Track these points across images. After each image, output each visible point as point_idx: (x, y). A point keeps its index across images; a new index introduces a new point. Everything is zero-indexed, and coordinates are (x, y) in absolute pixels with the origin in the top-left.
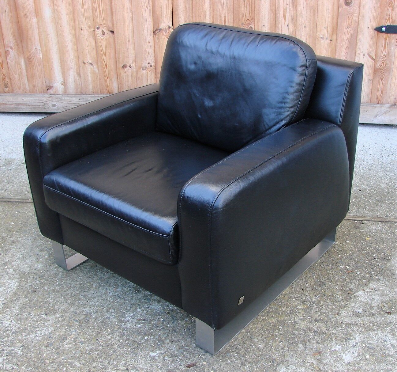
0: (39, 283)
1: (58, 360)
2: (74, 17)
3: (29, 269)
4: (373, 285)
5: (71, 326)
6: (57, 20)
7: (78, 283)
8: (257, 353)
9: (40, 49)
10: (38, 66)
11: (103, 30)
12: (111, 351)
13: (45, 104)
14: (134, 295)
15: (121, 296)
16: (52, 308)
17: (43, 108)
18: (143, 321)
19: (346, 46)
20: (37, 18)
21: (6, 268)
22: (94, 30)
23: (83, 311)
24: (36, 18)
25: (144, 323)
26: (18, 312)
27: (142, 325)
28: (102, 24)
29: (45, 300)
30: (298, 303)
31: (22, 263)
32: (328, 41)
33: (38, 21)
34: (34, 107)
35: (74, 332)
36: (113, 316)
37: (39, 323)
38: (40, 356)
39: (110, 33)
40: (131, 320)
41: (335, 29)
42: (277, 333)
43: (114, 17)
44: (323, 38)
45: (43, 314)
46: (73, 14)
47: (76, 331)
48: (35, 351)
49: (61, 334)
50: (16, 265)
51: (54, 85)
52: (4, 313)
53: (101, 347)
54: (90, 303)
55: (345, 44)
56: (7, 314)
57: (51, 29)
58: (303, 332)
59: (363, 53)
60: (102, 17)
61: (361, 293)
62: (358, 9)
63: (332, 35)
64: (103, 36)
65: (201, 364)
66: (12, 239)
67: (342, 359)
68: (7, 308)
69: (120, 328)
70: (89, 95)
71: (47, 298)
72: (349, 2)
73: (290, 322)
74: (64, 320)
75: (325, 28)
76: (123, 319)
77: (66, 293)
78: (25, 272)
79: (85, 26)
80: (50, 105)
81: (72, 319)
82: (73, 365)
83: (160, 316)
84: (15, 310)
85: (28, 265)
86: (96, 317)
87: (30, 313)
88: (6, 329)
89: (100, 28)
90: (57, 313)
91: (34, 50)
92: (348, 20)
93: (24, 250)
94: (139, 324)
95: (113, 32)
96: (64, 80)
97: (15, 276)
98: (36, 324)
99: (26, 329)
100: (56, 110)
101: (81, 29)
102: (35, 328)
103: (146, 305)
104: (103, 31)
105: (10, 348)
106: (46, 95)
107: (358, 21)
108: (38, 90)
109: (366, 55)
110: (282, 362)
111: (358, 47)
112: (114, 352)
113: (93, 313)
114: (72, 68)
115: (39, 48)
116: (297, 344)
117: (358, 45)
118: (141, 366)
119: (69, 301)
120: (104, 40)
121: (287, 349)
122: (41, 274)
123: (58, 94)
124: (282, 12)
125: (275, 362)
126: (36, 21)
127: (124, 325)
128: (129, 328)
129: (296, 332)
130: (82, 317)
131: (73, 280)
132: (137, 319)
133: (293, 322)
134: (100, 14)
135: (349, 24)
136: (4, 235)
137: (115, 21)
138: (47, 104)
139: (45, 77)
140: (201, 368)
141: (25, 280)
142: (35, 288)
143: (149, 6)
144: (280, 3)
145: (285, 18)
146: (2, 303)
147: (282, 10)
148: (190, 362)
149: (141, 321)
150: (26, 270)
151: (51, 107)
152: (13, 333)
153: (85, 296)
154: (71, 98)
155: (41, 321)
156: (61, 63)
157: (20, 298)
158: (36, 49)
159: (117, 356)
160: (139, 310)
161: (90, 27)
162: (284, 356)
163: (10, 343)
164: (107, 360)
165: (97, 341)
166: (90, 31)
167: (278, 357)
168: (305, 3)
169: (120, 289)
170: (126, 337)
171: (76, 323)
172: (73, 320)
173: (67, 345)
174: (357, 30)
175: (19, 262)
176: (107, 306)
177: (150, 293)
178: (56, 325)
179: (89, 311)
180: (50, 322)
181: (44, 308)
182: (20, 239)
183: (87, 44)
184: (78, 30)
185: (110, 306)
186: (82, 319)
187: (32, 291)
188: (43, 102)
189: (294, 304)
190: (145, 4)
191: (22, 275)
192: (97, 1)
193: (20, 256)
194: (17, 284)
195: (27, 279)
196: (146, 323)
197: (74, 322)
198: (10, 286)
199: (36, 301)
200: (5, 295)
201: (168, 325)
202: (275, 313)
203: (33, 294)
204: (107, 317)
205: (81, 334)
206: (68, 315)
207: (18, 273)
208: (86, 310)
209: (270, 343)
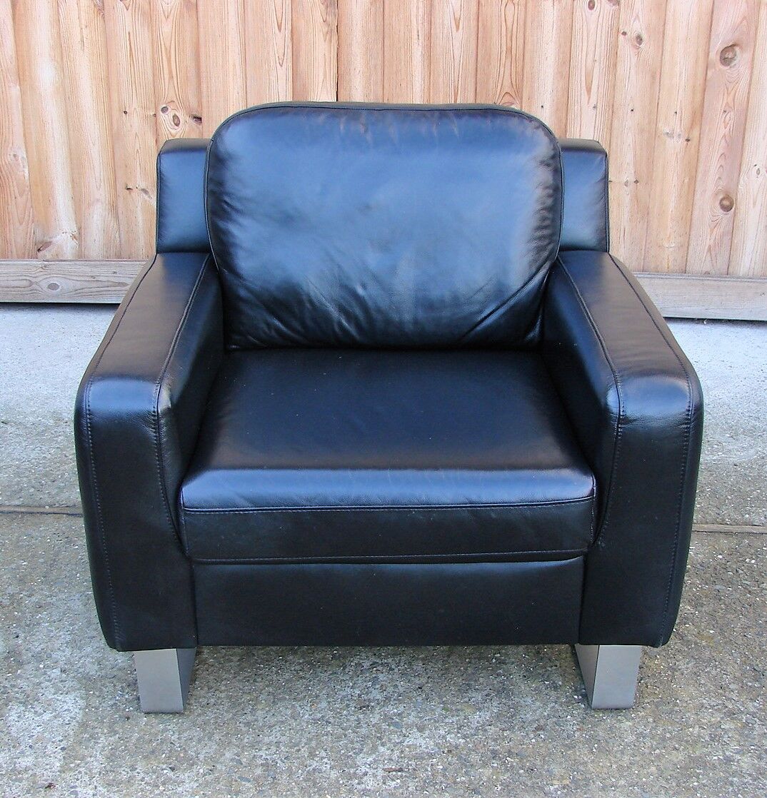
0: (131, 698)
2: (109, 84)
3: (96, 667)
6: (68, 92)
7: (223, 695)
9: (25, 156)
10: (17, 195)
11: (177, 114)
13: (31, 283)
14: (361, 716)
15: (332, 720)
16: (182, 755)
17: (27, 293)
18: (399, 773)
19: (721, 151)
20: (20, 85)
21: (41, 666)
22: (155, 115)
23: (255, 757)
24: (18, 87)
25: (401, 776)
26: (104, 766)
27: (398, 781)
28: (175, 99)
29: (160, 738)
30: (722, 718)
31: (77, 653)
32: (682, 140)
33: (23, 93)
34: (6, 289)
36: (328, 766)
37: (162, 788)
39: (193, 122)
40: (371, 772)
41: (698, 116)
42: (695, 784)
43: (204, 86)
44: (669, 135)
45: (165, 769)
46: (108, 78)
50: (64, 658)
51: (54, 240)
52: (71, 769)
54: (266, 740)
55: (720, 147)
56: (80, 772)
57: (52, 112)
58: (749, 779)
59: (757, 168)
60: (176, 85)
62: (747, 72)
63: (692, 127)
64: (176, 127)
66: (33, 599)
68: (76, 758)
69: (350, 791)
70: (138, 263)
71: (164, 731)
72: (730, 57)
73: (716, 758)
74: (217, 780)
75: (676, 113)
76: (352, 771)
77: (202, 718)
78: (91, 673)
79: (135, 105)
80: (44, 285)
81: (236, 776)
83: (435, 760)
84: (97, 762)
85: (92, 658)
86: (290, 769)
87: (133, 768)
89: (169, 110)
90: (197, 764)
91: (10, 158)
92: (726, 94)
93: (71, 625)
94: (393, 780)
95: (199, 119)
96: (80, 229)
97: (68, 684)
98: (157, 792)
100: (57, 296)
101: (125, 112)
103: (395, 738)
104: (175, 117)
106: (34, 262)
107: (748, 98)
108: (14, 250)
109: (763, 172)
111: (745, 155)
113: (279, 761)
114: (98, 200)
115: (22, 154)
117: (747, 149)
119: (217, 737)
120: (178, 136)
123: (64, 261)
124: (583, 78)
126: (19, 93)
127: (359, 784)
128: (372, 788)
129: (735, 779)
130: (259, 771)
131: (210, 688)
132: (385, 770)
133: (721, 757)
134: (171, 77)
135: (727, 104)
136: (11, 590)
137: (204, 94)
138: (36, 283)
139: (33, 221)
141: (97, 693)
142: (127, 710)
143: (285, 60)
144: (580, 58)
145: (589, 90)
146: (60, 747)
147: (583, 74)
149: (394, 773)
150: (93, 670)
151: (45, 289)
153: (248, 724)
154: (95, 270)
155: (164, 784)
156: (73, 187)
157: (97, 733)
158: (15, 156)
160: (382, 749)
161: (145, 108)
166: (146, 117)
168: (634, 60)
169: (324, 704)
171: (248, 785)
172: (239, 778)
174: (746, 120)
175: (68, 652)
176: (306, 744)
177: (396, 711)
178: (202, 792)
179: (268, 757)
180: (187, 786)
181: (164, 755)
182: (54, 599)
183: (137, 145)
184: (116, 114)
185: (313, 744)
186: (259, 776)
187: (120, 717)
188: (28, 278)
189: (713, 719)
190: (277, 57)
191: (88, 683)
192: (166, 49)
193: (67, 639)
194: (82, 703)
195: (101, 690)
196: (406, 776)
197: (244, 783)
198: (66, 708)
199: (138, 740)
200: (60, 730)
201: (459, 780)
202: (680, 741)
203: (127, 725)
204: (314, 769)
206: (224, 768)
207: (74, 677)
208: (262, 756)
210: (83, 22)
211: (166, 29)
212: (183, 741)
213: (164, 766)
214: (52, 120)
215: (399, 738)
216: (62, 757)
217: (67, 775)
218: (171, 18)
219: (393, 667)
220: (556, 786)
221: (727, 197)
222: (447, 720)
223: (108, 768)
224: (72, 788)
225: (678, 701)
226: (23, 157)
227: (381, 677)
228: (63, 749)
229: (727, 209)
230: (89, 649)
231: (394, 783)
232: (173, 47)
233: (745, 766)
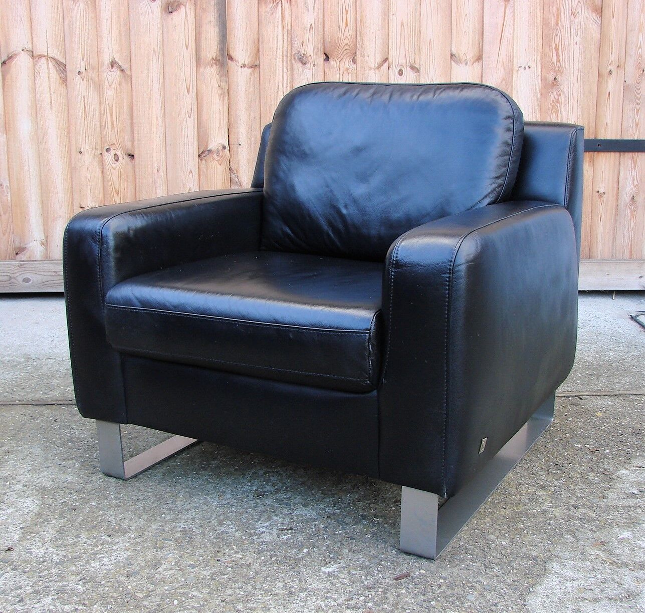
0: (77, 498)
1: (159, 591)
2: (69, 132)
3: (51, 483)
4: (636, 462)
5: (161, 548)
6: (39, 138)
7: (150, 494)
8: (503, 552)
9: (8, 185)
10: (2, 214)
11: (117, 153)
12: (251, 573)
13: (11, 278)
14: (258, 501)
15: (235, 504)
16: (117, 528)
17: (8, 285)
18: (290, 531)
20: (6, 135)
21: (8, 484)
22: (101, 154)
23: (175, 527)
24: (5, 135)
25: (292, 533)
26: (54, 536)
27: (290, 535)
28: (116, 143)
29: (99, 519)
30: (536, 490)
31: (36, 476)
33: (8, 139)
35: (171, 555)
36: (234, 530)
37: (100, 547)
38: (121, 589)
39: (127, 159)
40: (267, 531)
42: (522, 526)
43: (136, 132)
45: (103, 536)
46: (69, 128)
47: (174, 553)
48: (110, 584)
49: (149, 558)
50: (26, 479)
51: (28, 246)
52: (28, 539)
53: (230, 569)
54: (184, 517)
56: (35, 541)
57: (28, 152)
58: (562, 522)
60: (116, 132)
61: (624, 472)
64: (116, 162)
65: (417, 573)
67: (640, 548)
68: (32, 533)
69: (252, 543)
71: (102, 516)
73: (535, 511)
74: (145, 541)
76: (252, 531)
77: (133, 507)
78: (46, 486)
79: (87, 147)
80: (20, 279)
81: (160, 539)
82: (190, 595)
83: (317, 522)
84: (49, 533)
85: (48, 478)
86: (203, 533)
87: (78, 537)
88: (41, 559)
89: (112, 150)
90: (129, 532)
93: (32, 461)
95: (132, 156)
96: (47, 237)
97: (29, 493)
98: (96, 550)
99: (80, 557)
100: (29, 288)
101: (80, 152)
102: (96, 554)
103: (286, 511)
104: (115, 155)
105: (60, 584)
106: (13, 263)
110: (550, 558)
112: (257, 573)
113: (194, 529)
114: (60, 216)
115: (6, 183)
116: (562, 535)
118: (315, 586)
119: (145, 517)
120: (117, 168)
121: (549, 542)
122: (78, 487)
123: (36, 261)
125: (539, 560)
126: (5, 140)
127: (258, 538)
128: (269, 540)
129: (552, 522)
130: (178, 535)
131: (139, 491)
132: (279, 530)
133: (539, 510)
134: (113, 127)
137: (136, 138)
138: (15, 278)
139: (13, 233)
140: (421, 579)
141: (51, 497)
142: (74, 505)
143: (192, 113)
146: (19, 527)
148: (397, 574)
149: (286, 531)
150: (48, 484)
151: (21, 282)
152: (57, 564)
153: (170, 509)
154: (57, 267)
155: (102, 544)
156: (42, 207)
157: (50, 518)
158: (1, 185)
159: (265, 578)
160: (275, 518)
161: (95, 149)
162: (549, 551)
163: (56, 577)
164: (249, 585)
165: (219, 562)
166: (95, 155)
167: (540, 554)
169: (229, 496)
170: (269, 553)
171: (170, 543)
172: (163, 539)
173: (165, 572)
175: (29, 476)
176: (215, 518)
177: (285, 496)
178: (133, 548)
179: (186, 526)
180: (122, 545)
181: (103, 528)
182: (20, 448)
183: (89, 176)
184: (74, 153)
185: (221, 518)
186: (179, 538)
187: (69, 509)
188: (8, 274)
189: (529, 491)
190: (186, 111)
191: (43, 491)
192: (109, 107)
193: (29, 469)
194: (38, 502)
195: (54, 495)
196: (295, 533)
197: (166, 542)
198: (26, 505)
199: (83, 521)
200: (21, 518)
201: (337, 532)
202: (506, 504)
203: (74, 513)
204: (222, 532)
205: (186, 556)
206: (151, 534)
207: (33, 489)
208: (181, 526)
209: (518, 539)
210: (52, 90)
211: (110, 94)
212: (118, 519)
214: (28, 159)
215: (288, 511)
216: (21, 533)
217: (24, 543)
218: (113, 86)
219: (282, 473)
222: (325, 500)
223: (58, 537)
224: (28, 549)
226: (7, 186)
227: (272, 479)
228: (22, 528)
230: (45, 473)
231: (286, 536)
232: (114, 105)
233: (558, 514)
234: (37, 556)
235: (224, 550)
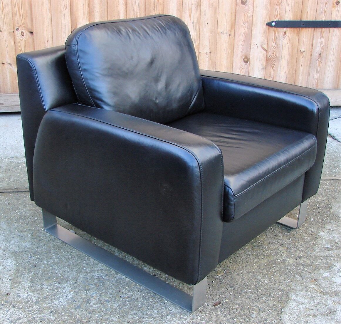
0: (35, 258)
1: (93, 318)
3: (18, 248)
4: (328, 227)
5: (89, 290)
7: (74, 254)
8: (266, 287)
11: (23, 31)
12: (140, 304)
16: (62, 278)
19: (243, 39)
22: (13, 32)
23: (93, 276)
26: (29, 285)
28: (22, 25)
29: (51, 272)
30: (278, 246)
31: (8, 244)
32: (228, 35)
35: (94, 294)
37: (56, 291)
38: (74, 317)
39: (29, 34)
41: (233, 25)
42: (274, 270)
43: (34, 19)
44: (223, 33)
45: (56, 284)
47: (96, 293)
48: (67, 315)
49: (84, 297)
50: (3, 246)
52: (15, 287)
53: (128, 302)
54: (96, 269)
55: (242, 37)
56: (20, 288)
58: (293, 267)
59: (257, 45)
60: (22, 18)
61: (322, 233)
62: (252, 7)
63: (231, 30)
64: (23, 37)
65: (225, 302)
67: (334, 282)
68: (16, 283)
69: (136, 285)
71: (52, 270)
72: (245, 1)
73: (279, 260)
74: (79, 286)
75: (225, 24)
77: (67, 263)
78: (16, 251)
79: (5, 28)
81: (86, 284)
82: (111, 320)
84: (26, 283)
85: (15, 245)
86: (108, 279)
87: (42, 285)
88: (26, 300)
89: (20, 29)
90: (69, 281)
92: (244, 16)
95: (32, 33)
97: (7, 255)
98: (54, 292)
99: (47, 298)
101: (1, 31)
102: (55, 295)
104: (22, 32)
105: (41, 315)
107: (253, 18)
109: (260, 47)
110: (290, 290)
111: (253, 40)
112: (142, 304)
113: (104, 277)
116: (294, 276)
117: (253, 38)
118: (173, 311)
119: (75, 270)
120: (23, 40)
121: (288, 280)
122: (33, 251)
124: (188, 11)
125: (284, 291)
129: (288, 267)
130: (96, 281)
131: (68, 252)
133: (281, 260)
134: (20, 16)
135: (245, 20)
137: (34, 22)
140: (227, 305)
141: (20, 258)
142: (35, 263)
143: (67, 7)
144: (186, 4)
145: (190, 16)
147: (188, 9)
148: (215, 302)
150: (16, 249)
152: (36, 303)
153: (87, 264)
155: (57, 289)
157: (24, 273)
159: (147, 307)
161: (9, 29)
162: (289, 286)
163: (37, 311)
164: (140, 312)
165: (121, 298)
166: (10, 33)
167: (284, 288)
168: (208, 3)
170: (146, 291)
171: (92, 286)
172: (88, 284)
173: (94, 305)
174: (252, 26)
175: (4, 244)
178: (73, 291)
179: (99, 275)
180: (67, 289)
181: (54, 278)
183: (6, 45)
186: (96, 283)
187: (32, 266)
189: (275, 247)
190: (64, 6)
191: (15, 254)
192: (17, 4)
194: (14, 262)
195: (22, 257)
197: (90, 286)
198: (8, 264)
199: (42, 274)
200: (8, 273)
202: (264, 256)
203: (36, 269)
204: (119, 278)
205: (103, 295)
206: (81, 281)
207: (9, 253)
208: (96, 275)
209: (273, 279)
212: (61, 272)
213: (55, 283)
216: (10, 283)
217: (14, 290)
220: (219, 276)
221: (246, 57)
223: (31, 285)
224: (17, 294)
225: (260, 242)
228: (10, 280)
229: (246, 62)
230: (13, 242)
232: (20, 4)
233: (291, 262)
234: (23, 298)
235: (122, 290)
